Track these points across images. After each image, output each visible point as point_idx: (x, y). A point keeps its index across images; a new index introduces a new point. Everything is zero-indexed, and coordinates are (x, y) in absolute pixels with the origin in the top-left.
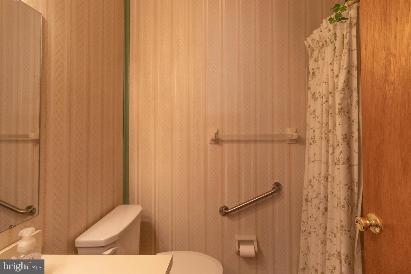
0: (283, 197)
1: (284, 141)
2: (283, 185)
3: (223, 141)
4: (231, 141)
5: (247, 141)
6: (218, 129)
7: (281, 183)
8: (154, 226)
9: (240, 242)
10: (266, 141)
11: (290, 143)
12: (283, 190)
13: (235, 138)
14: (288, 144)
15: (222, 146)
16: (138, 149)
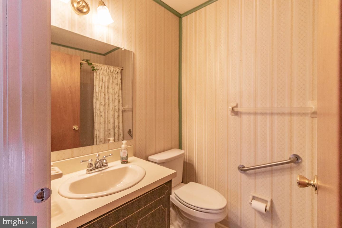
0: (304, 170)
1: (305, 114)
2: (303, 158)
3: (241, 113)
4: (249, 114)
5: (263, 114)
6: (237, 104)
7: (301, 156)
8: (195, 167)
9: (254, 198)
10: (283, 114)
11: (313, 116)
12: (303, 163)
13: (252, 111)
14: (311, 118)
15: (241, 117)
16: (186, 117)
